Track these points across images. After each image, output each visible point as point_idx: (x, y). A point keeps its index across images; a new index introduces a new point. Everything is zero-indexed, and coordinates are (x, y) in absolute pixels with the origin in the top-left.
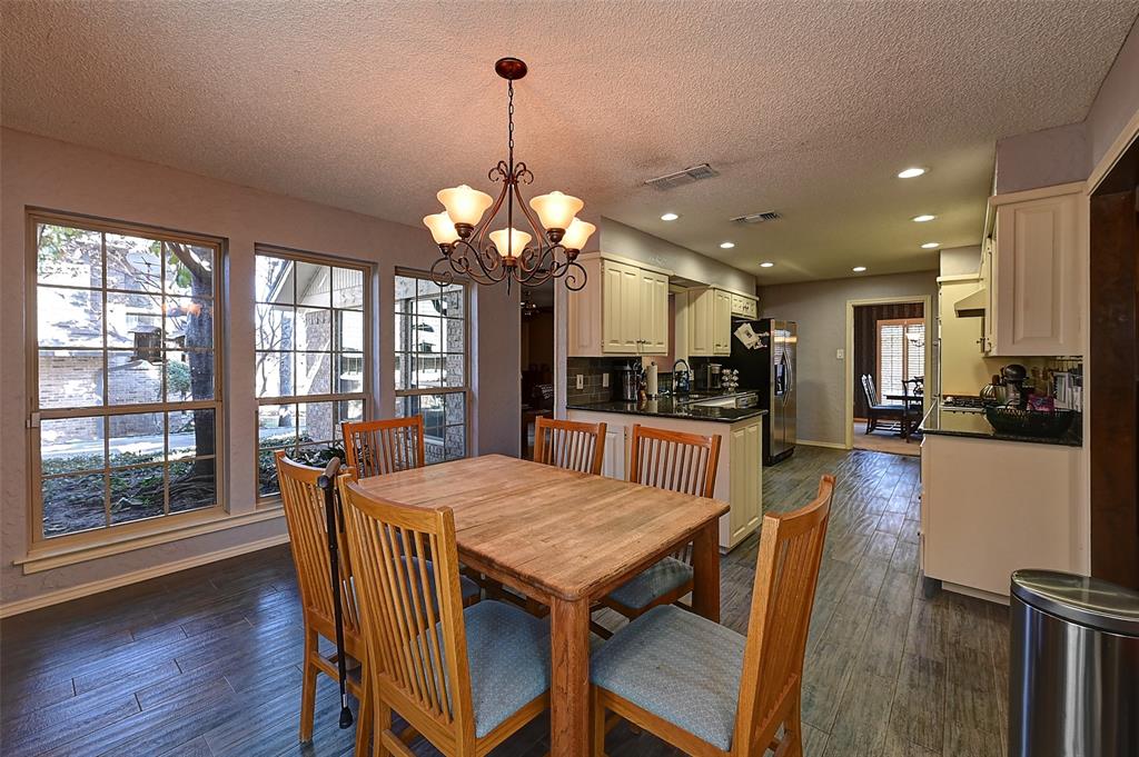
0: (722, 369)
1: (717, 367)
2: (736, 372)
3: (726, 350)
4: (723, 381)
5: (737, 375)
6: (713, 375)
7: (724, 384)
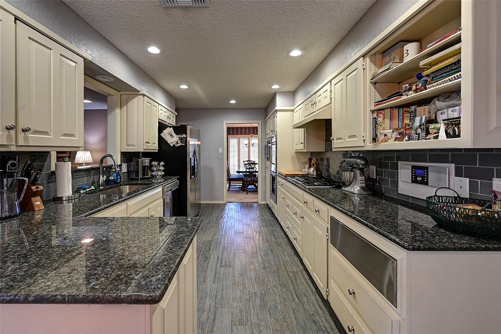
0: (151, 161)
1: (147, 161)
2: (162, 163)
3: (154, 147)
4: (153, 171)
5: (163, 166)
6: (144, 167)
7: (153, 174)
